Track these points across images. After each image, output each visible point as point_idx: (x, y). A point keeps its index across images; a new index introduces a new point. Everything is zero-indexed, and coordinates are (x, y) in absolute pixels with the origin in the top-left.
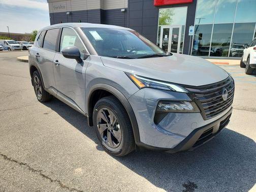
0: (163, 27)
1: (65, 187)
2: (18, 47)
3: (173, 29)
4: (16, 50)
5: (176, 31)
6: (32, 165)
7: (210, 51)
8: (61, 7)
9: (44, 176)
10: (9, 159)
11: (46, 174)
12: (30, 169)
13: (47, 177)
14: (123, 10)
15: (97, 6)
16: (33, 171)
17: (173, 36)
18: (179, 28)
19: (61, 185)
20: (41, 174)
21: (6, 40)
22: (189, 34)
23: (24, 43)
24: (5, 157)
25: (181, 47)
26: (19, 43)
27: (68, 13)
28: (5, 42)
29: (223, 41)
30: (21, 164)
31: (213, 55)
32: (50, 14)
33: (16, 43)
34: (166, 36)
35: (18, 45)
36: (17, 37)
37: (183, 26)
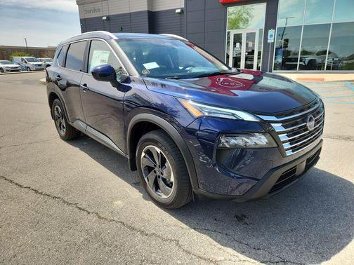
0: (233, 32)
1: (103, 218)
2: (40, 65)
3: (247, 34)
4: (37, 70)
5: (251, 36)
6: (66, 199)
7: (298, 63)
8: (95, 10)
9: (80, 209)
10: (41, 193)
11: (83, 207)
12: (64, 202)
13: (83, 210)
14: (179, 11)
15: (143, 7)
16: (68, 203)
17: (247, 44)
18: (254, 33)
19: (99, 217)
20: (77, 207)
21: (24, 58)
22: (269, 41)
23: (48, 61)
24: (36, 192)
25: (259, 58)
26: (41, 61)
27: (105, 18)
28: (22, 60)
29: (318, 49)
30: (55, 198)
31: (303, 68)
32: (81, 20)
33: (37, 61)
34: (238, 44)
35: (40, 63)
36: (38, 53)
37: (261, 30)
